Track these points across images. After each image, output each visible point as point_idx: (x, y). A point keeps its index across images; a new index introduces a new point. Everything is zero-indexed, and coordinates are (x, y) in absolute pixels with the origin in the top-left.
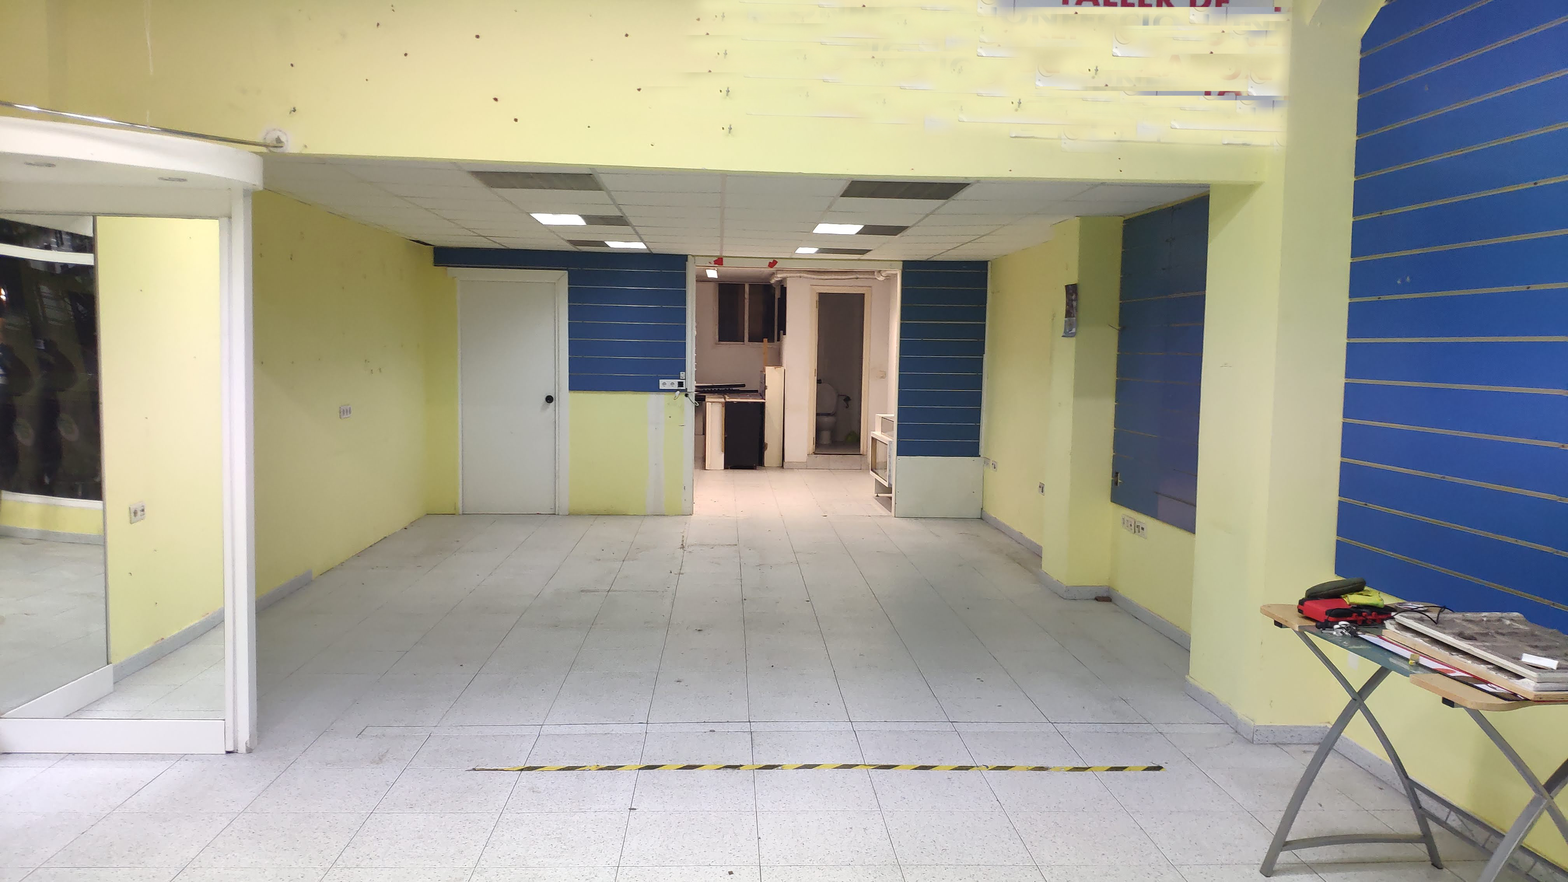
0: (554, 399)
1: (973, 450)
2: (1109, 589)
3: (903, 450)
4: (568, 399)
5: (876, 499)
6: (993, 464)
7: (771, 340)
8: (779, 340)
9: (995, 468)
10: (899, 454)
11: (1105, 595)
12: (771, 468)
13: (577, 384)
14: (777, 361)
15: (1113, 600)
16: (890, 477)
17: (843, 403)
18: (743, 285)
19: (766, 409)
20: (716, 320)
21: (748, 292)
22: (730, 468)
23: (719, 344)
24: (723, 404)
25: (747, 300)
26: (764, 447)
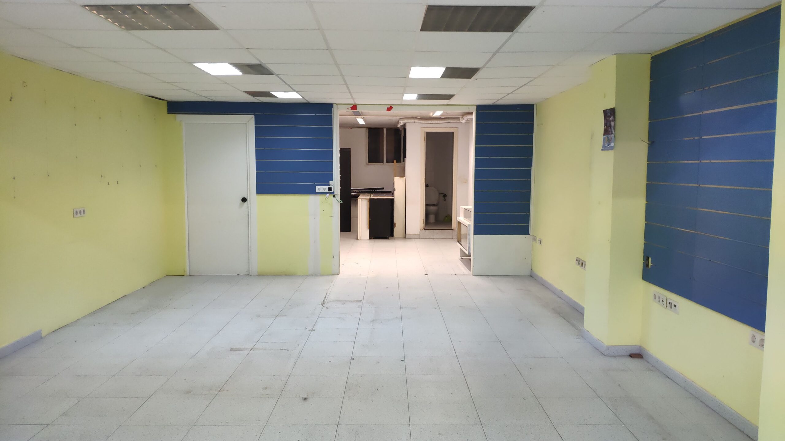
0: (247, 200)
1: (524, 230)
2: (640, 347)
3: (478, 231)
4: (256, 200)
5: (460, 260)
6: (539, 240)
7: (399, 161)
8: (404, 161)
9: (541, 243)
10: (476, 233)
11: (637, 352)
12: (399, 238)
13: (262, 189)
14: (402, 174)
15: (644, 357)
16: (469, 248)
17: (442, 198)
18: (383, 129)
19: (395, 202)
20: (367, 150)
21: (385, 134)
22: (373, 239)
23: (368, 164)
24: (368, 200)
25: (385, 138)
26: (394, 226)
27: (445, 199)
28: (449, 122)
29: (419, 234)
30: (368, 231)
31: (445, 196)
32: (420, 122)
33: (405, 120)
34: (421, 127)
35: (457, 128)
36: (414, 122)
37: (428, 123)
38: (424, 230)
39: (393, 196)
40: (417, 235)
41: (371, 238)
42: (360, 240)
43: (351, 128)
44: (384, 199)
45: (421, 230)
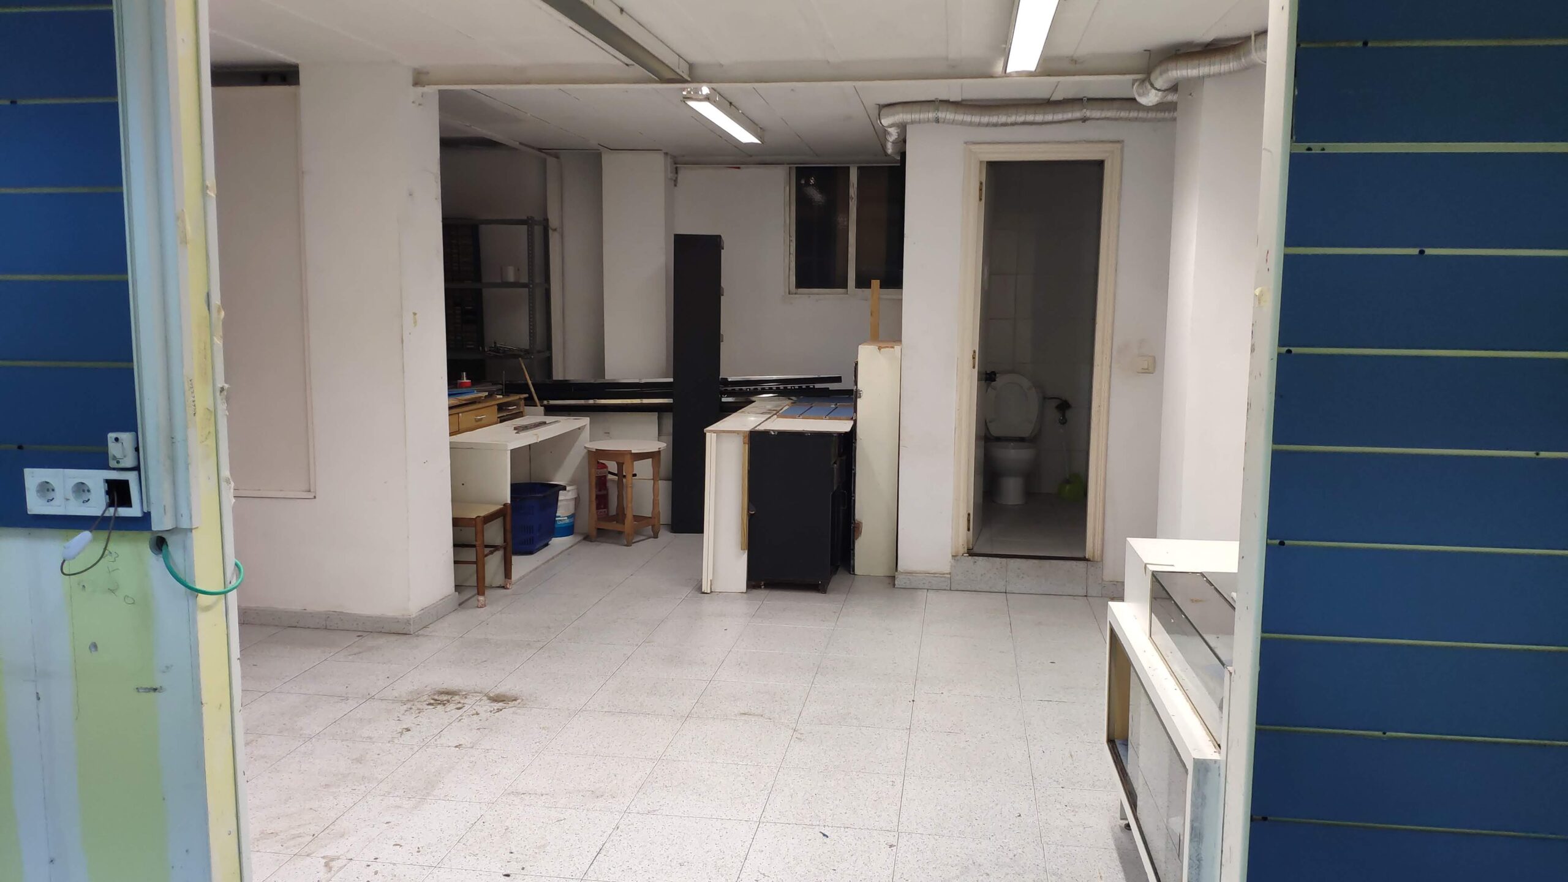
17: (1052, 414)
18: (847, 170)
19: (858, 441)
20: (791, 243)
21: (856, 186)
22: (763, 587)
23: (795, 294)
24: (744, 438)
25: (853, 200)
26: (854, 531)
27: (1064, 416)
28: (1084, 120)
29: (950, 574)
30: (744, 558)
31: (1064, 406)
32: (959, 117)
33: (898, 113)
34: (966, 143)
35: (1118, 142)
36: (937, 121)
37: (995, 125)
38: (970, 555)
39: (852, 418)
40: (941, 577)
41: (753, 583)
42: (711, 592)
43: (739, 168)
44: (808, 433)
45: (958, 558)
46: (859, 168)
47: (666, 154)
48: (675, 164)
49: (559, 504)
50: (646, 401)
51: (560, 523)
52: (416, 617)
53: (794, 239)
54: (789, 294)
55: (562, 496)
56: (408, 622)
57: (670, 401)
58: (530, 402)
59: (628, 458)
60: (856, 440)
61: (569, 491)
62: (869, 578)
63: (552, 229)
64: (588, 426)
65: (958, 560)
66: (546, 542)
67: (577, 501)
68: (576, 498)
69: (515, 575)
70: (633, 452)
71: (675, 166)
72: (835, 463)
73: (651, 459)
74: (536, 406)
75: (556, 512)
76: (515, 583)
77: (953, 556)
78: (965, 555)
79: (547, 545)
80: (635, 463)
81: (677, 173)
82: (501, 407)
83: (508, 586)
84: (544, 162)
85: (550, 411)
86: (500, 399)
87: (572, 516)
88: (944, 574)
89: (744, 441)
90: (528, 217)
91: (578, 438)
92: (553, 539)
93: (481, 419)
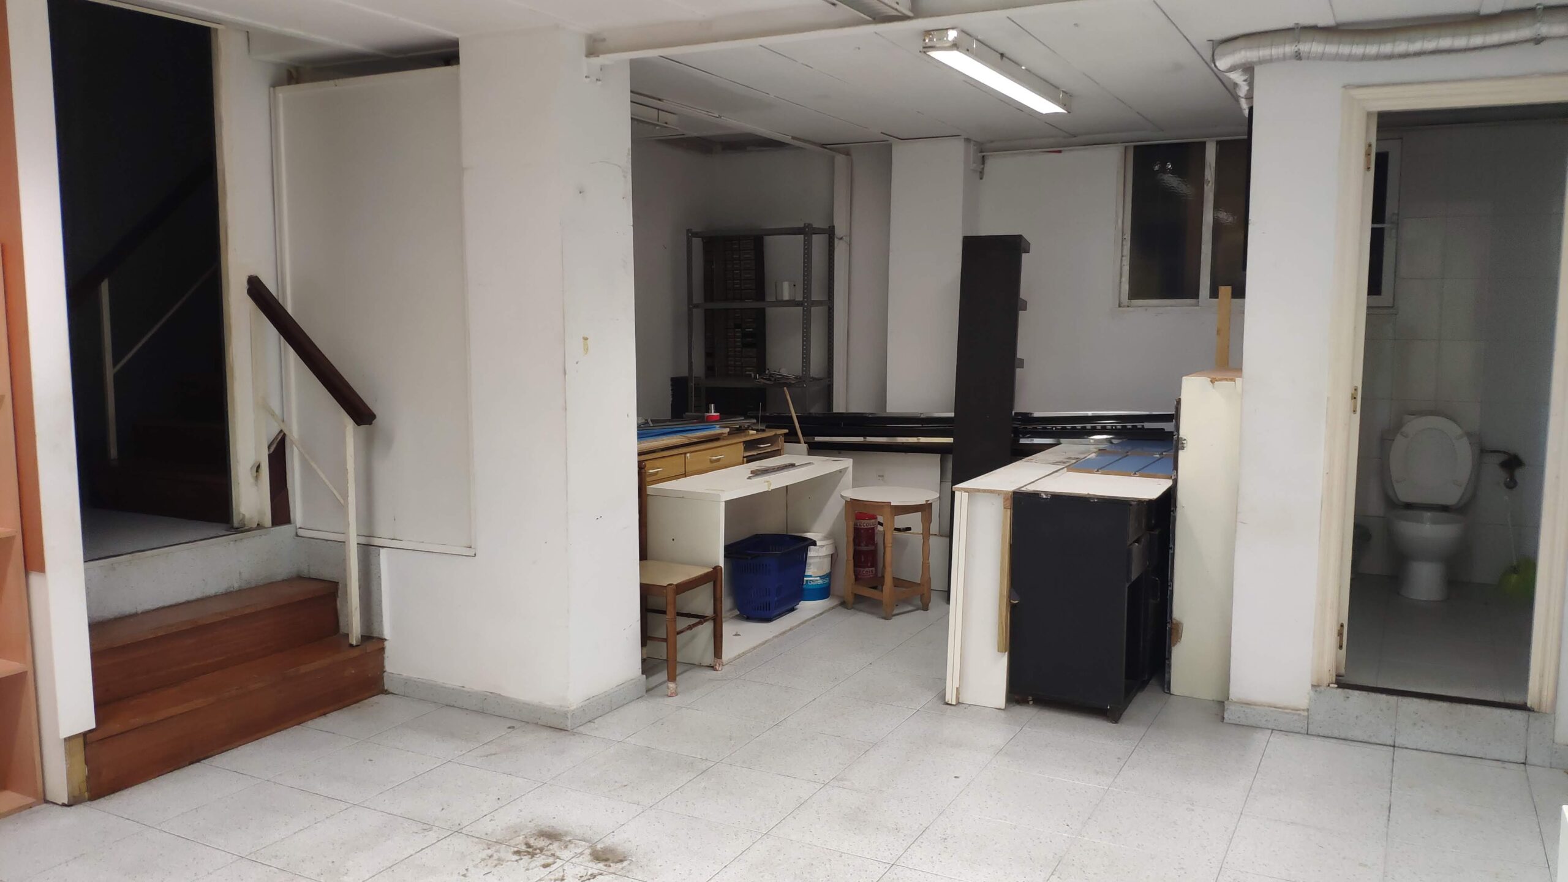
17: (1495, 474)
18: (1204, 144)
19: (1178, 509)
20: (1124, 243)
21: (1213, 164)
22: (1031, 703)
23: (1128, 307)
24: (1005, 500)
25: (1210, 184)
26: (1171, 634)
27: (1512, 477)
28: (1538, 40)
29: (1308, 710)
30: (1003, 661)
31: (1512, 463)
36: (1298, 56)
38: (1339, 687)
39: (1171, 477)
40: (1294, 714)
41: (1016, 697)
42: (958, 703)
43: (1060, 152)
44: (1094, 499)
45: (1322, 689)
46: (1218, 143)
47: (968, 140)
48: (981, 152)
49: (808, 561)
50: (923, 440)
51: (812, 583)
52: (577, 709)
53: (1128, 236)
54: (1120, 306)
55: (812, 552)
56: (565, 715)
57: (950, 440)
58: (791, 437)
59: (887, 510)
60: (1176, 507)
61: (822, 546)
62: (1189, 701)
63: (837, 238)
64: (850, 470)
65: (1320, 693)
66: (790, 607)
67: (834, 558)
68: (832, 555)
69: (728, 652)
70: (892, 504)
71: (981, 155)
72: (1137, 541)
73: (920, 513)
74: (799, 442)
75: (804, 572)
76: (729, 662)
77: (1313, 686)
78: (1331, 685)
79: (793, 610)
80: (895, 517)
81: (983, 163)
82: (750, 445)
83: (717, 667)
84: (832, 161)
85: (815, 449)
86: (752, 435)
87: (829, 576)
88: (1297, 710)
89: (1004, 505)
90: (805, 224)
91: (839, 482)
92: (802, 602)
93: (719, 460)
